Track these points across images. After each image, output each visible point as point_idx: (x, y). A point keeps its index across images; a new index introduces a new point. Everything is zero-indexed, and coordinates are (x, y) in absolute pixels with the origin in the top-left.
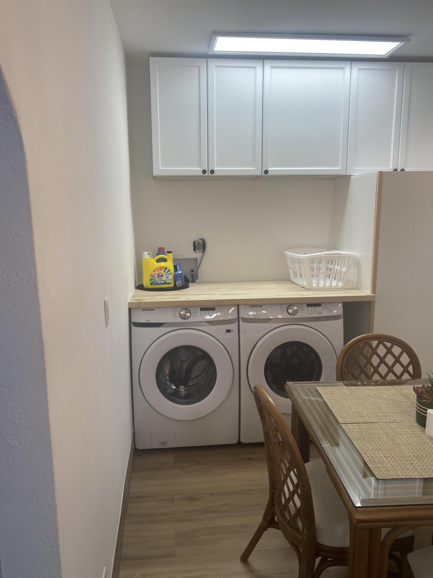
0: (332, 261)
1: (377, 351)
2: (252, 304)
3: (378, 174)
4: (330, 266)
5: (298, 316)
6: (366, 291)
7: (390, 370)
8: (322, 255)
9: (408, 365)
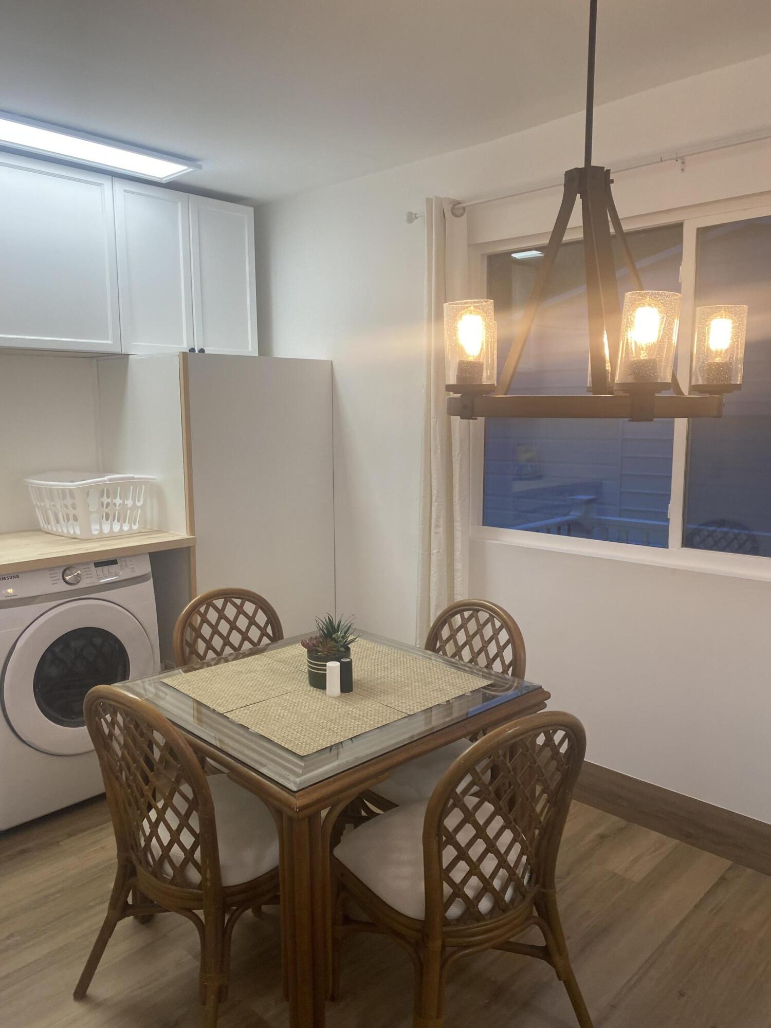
0: (108, 491)
1: (225, 613)
2: (10, 574)
3: (181, 355)
4: (105, 500)
5: (83, 584)
6: (178, 532)
7: (245, 637)
8: (105, 481)
9: (266, 626)
